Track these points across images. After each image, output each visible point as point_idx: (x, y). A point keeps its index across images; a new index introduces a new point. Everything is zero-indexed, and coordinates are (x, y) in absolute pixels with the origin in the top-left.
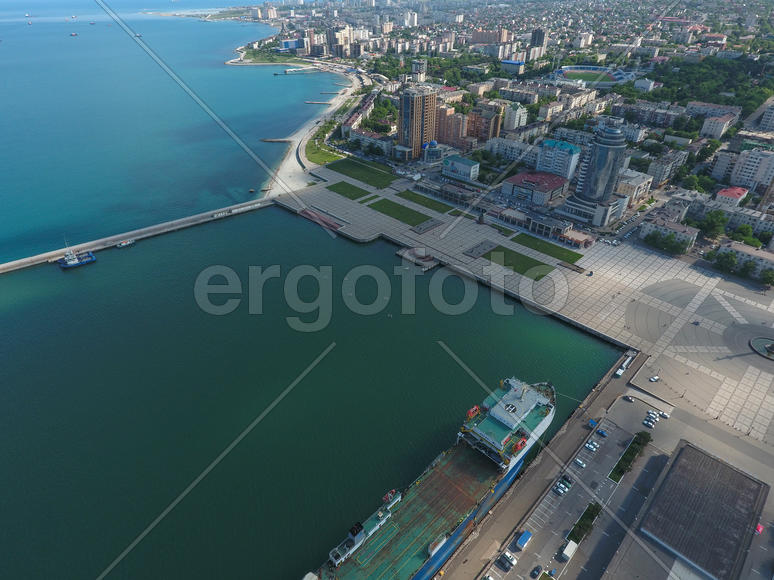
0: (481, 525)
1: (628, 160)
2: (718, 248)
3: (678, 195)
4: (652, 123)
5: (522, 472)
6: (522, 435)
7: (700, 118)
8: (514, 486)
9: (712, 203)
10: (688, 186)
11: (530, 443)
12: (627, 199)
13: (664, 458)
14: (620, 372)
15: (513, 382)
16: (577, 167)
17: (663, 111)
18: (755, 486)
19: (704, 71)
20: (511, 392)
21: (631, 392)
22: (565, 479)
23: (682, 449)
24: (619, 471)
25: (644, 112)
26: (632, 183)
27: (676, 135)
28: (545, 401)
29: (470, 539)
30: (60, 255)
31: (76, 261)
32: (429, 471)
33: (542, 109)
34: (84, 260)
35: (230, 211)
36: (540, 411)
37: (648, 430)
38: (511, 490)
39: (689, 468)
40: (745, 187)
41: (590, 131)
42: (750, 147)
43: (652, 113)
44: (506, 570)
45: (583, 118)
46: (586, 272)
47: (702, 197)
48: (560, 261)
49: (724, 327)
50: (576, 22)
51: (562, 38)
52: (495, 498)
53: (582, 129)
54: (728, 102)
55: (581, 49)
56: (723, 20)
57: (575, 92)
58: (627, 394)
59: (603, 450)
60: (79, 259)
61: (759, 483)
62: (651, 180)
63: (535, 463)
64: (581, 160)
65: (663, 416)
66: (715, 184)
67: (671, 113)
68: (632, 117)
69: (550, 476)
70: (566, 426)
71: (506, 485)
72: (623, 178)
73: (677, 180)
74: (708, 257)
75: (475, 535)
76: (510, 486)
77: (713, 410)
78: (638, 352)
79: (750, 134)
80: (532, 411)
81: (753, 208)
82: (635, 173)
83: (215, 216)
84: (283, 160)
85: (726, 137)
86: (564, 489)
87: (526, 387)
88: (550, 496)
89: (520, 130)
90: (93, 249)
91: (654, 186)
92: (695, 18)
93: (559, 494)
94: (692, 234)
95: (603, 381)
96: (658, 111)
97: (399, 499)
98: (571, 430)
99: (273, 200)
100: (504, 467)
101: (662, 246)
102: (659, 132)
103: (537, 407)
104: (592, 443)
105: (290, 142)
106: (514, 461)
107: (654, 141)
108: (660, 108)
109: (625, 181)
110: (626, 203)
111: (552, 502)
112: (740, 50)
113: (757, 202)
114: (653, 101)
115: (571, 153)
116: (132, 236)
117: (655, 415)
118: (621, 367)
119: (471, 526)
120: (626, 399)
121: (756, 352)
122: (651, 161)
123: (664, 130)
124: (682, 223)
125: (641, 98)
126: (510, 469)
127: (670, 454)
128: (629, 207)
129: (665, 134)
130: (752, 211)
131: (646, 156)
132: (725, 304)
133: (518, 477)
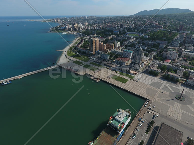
1: (144, 54)
2: (166, 74)
3: (156, 62)
4: (148, 45)
5: (124, 134)
6: (123, 123)
7: (159, 44)
8: (122, 137)
9: (163, 64)
10: (157, 60)
11: (125, 126)
12: (144, 63)
13: (158, 127)
14: (146, 106)
15: (120, 110)
17: (151, 43)
18: (180, 133)
19: (159, 33)
21: (149, 111)
22: (135, 135)
23: (162, 125)
25: (146, 43)
26: (145, 59)
27: (154, 48)
28: (128, 114)
30: (2, 82)
31: (6, 83)
32: (100, 135)
33: (123, 43)
34: (8, 83)
35: (48, 69)
36: (127, 117)
37: (153, 120)
38: (121, 139)
39: (164, 129)
40: (170, 59)
42: (170, 51)
43: (148, 43)
46: (136, 81)
47: (161, 62)
48: (130, 79)
49: (169, 93)
50: (130, 23)
51: (127, 26)
52: (117, 141)
53: (133, 47)
54: (165, 40)
56: (162, 22)
58: (148, 111)
59: (143, 126)
60: (7, 83)
61: (181, 132)
62: (149, 58)
63: (127, 131)
64: (133, 54)
65: (157, 116)
66: (164, 59)
67: (152, 43)
68: (144, 44)
69: (131, 134)
70: (134, 121)
71: (120, 137)
72: (143, 58)
73: (155, 58)
74: (164, 76)
77: (168, 114)
78: (150, 100)
79: (170, 48)
80: (125, 117)
81: (172, 64)
82: (145, 57)
83: (44, 70)
84: (61, 55)
85: (165, 48)
86: (134, 137)
87: (123, 111)
88: (131, 139)
89: (119, 47)
90: (11, 80)
91: (150, 60)
92: (156, 22)
93: (133, 139)
94: (160, 71)
95: (142, 108)
96: (149, 43)
97: (93, 143)
98: (135, 122)
99: (59, 66)
100: (119, 132)
101: (153, 74)
102: (150, 47)
104: (140, 124)
105: (63, 51)
106: (121, 131)
107: (149, 49)
108: (150, 42)
109: (143, 59)
110: (144, 64)
112: (166, 29)
114: (148, 40)
115: (130, 53)
116: (21, 76)
117: (155, 116)
118: (146, 104)
120: (148, 112)
121: (176, 99)
122: (149, 54)
123: (151, 47)
124: (157, 68)
125: (145, 40)
126: (121, 133)
127: (159, 126)
128: (145, 65)
129: (151, 48)
131: (148, 53)
132: (169, 87)
133: (123, 135)
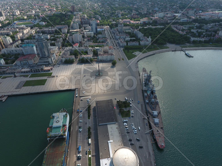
0: (68, 156)
1: (49, 44)
2: (80, 58)
3: (66, 49)
4: (49, 33)
5: (70, 134)
6: (64, 126)
7: (60, 29)
8: (70, 139)
9: (73, 49)
10: (67, 46)
11: (67, 126)
12: (55, 54)
15: (54, 115)
16: (37, 50)
17: (51, 29)
18: (110, 101)
20: (55, 118)
21: (82, 98)
22: (80, 127)
23: (97, 103)
24: (89, 116)
26: (54, 50)
27: (57, 35)
28: (65, 113)
29: (68, 161)
32: (45, 156)
33: (15, 36)
37: (89, 104)
38: (70, 140)
39: (100, 106)
40: (78, 43)
41: (34, 39)
42: (74, 34)
43: (48, 30)
44: (80, 159)
45: (30, 36)
47: (71, 48)
48: (47, 77)
49: (90, 74)
51: (9, 13)
52: (67, 146)
53: (32, 39)
54: (64, 24)
55: (17, 16)
57: (23, 28)
62: (57, 47)
63: (71, 130)
64: (37, 47)
65: (90, 99)
66: (71, 44)
67: (53, 29)
68: (44, 33)
69: (77, 130)
70: (73, 116)
72: (51, 49)
73: (63, 45)
74: (79, 61)
75: (68, 159)
76: (69, 140)
78: (78, 89)
79: (72, 31)
80: (63, 118)
81: (81, 47)
82: (53, 47)
85: (68, 33)
87: (58, 113)
89: (11, 44)
91: (59, 49)
92: (45, 4)
93: (81, 132)
94: (73, 57)
98: (75, 116)
100: (65, 137)
101: (69, 62)
102: (53, 35)
103: (64, 116)
104: (80, 115)
106: (66, 133)
107: (53, 38)
111: (81, 135)
112: (60, 11)
113: (81, 45)
114: (47, 27)
115: (32, 46)
117: (88, 100)
118: (76, 94)
119: (66, 158)
120: (81, 100)
121: (97, 76)
122: (55, 43)
124: (70, 55)
126: (67, 136)
127: (95, 106)
128: (56, 56)
130: (81, 48)
131: (53, 42)
132: (87, 69)
133: (70, 136)
